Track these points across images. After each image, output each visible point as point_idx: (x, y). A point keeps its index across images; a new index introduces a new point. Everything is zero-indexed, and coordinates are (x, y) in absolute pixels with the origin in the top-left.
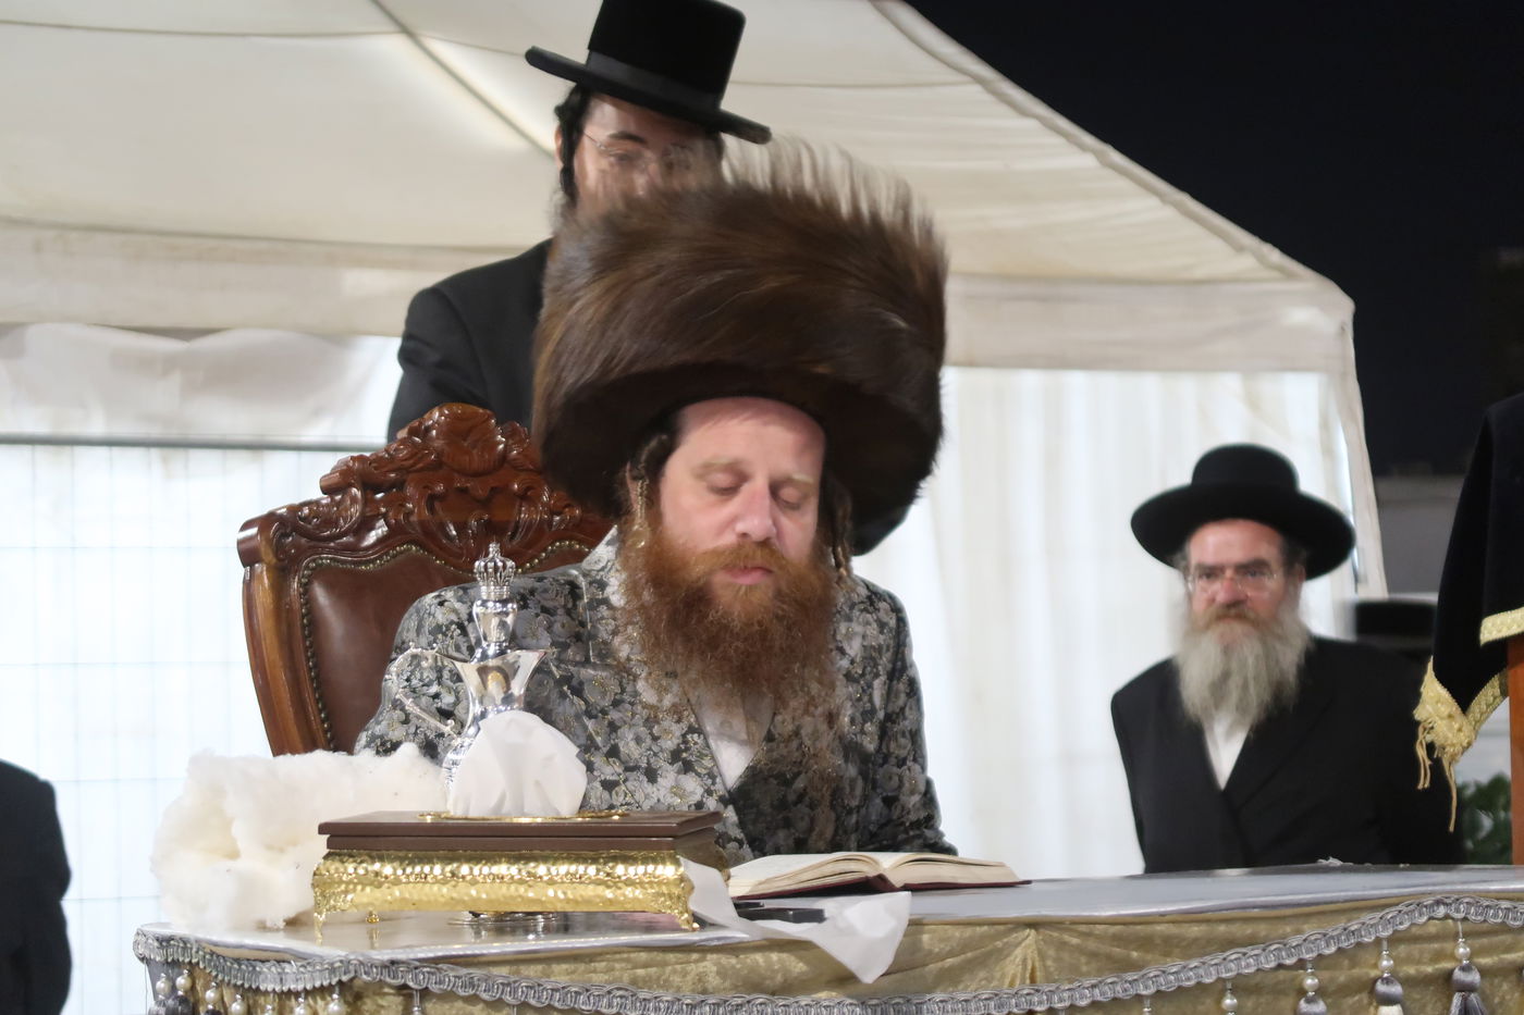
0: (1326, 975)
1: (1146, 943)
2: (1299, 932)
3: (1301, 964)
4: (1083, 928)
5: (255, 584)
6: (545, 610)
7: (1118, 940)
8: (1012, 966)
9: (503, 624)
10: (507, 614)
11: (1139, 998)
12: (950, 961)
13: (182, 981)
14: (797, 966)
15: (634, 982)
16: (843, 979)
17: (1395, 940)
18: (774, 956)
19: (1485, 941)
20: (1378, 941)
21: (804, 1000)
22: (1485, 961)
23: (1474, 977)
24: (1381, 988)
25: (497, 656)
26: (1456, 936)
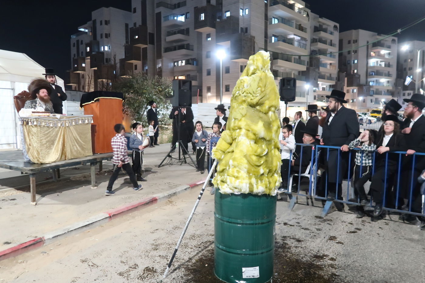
0: (78, 119)
3: (76, 118)
4: (67, 117)
5: (15, 99)
7: (69, 117)
8: (64, 118)
12: (62, 118)
13: (22, 119)
16: (57, 118)
23: (84, 119)
26: (83, 117)
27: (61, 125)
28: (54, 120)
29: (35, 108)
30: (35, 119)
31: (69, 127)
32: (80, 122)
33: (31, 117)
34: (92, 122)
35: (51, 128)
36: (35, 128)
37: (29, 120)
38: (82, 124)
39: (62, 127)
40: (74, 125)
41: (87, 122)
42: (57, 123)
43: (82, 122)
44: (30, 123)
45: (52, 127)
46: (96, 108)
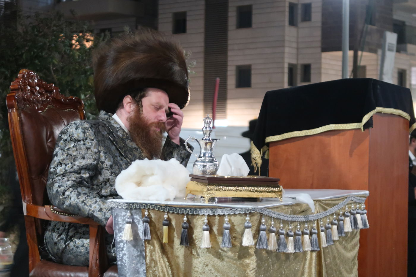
0: (342, 211)
3: (340, 209)
5: (12, 113)
11: (327, 216)
14: (299, 209)
17: (348, 204)
21: (299, 216)
24: (346, 214)
26: (352, 204)
28: (295, 218)
30: (247, 218)
32: (349, 227)
33: (213, 208)
41: (359, 222)
43: (351, 224)
46: (351, 155)
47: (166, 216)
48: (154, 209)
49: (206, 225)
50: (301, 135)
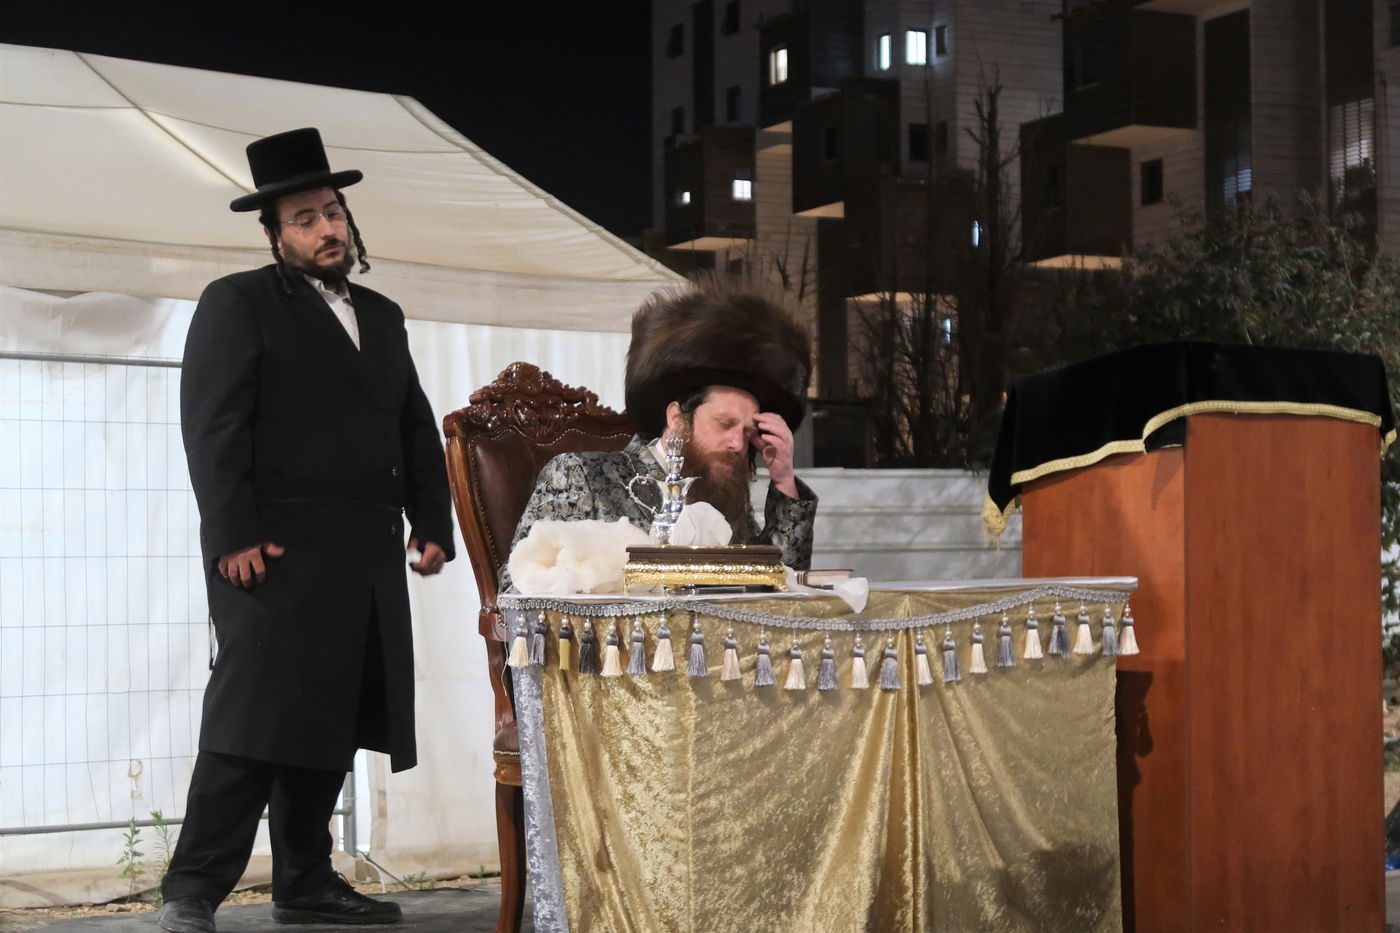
0: (1011, 616)
1: (947, 601)
2: (1001, 598)
3: (1001, 612)
4: (926, 595)
5: (452, 446)
6: (614, 463)
7: (939, 600)
8: (901, 611)
9: (678, 467)
10: (680, 462)
11: (945, 624)
12: (880, 606)
13: (541, 616)
14: (828, 607)
15: (771, 611)
16: (846, 611)
17: (1035, 603)
18: (820, 602)
19: (1065, 604)
20: (1028, 603)
21: (830, 621)
22: (1065, 612)
23: (1063, 619)
24: (1029, 622)
25: (676, 480)
26: (1055, 602)
27: (875, 675)
28: (814, 623)
29: (644, 519)
30: (662, 620)
31: (941, 697)
32: (1033, 649)
33: (621, 603)
34: (1130, 647)
35: (787, 699)
36: (657, 704)
37: (607, 630)
38: (1050, 665)
39: (877, 695)
40: (979, 678)
41: (1083, 641)
42: (841, 659)
43: (1045, 643)
44: (610, 653)
45: (798, 697)
46: (1154, 506)
47: (565, 621)
48: (551, 609)
49: (612, 635)
50: (1067, 467)
